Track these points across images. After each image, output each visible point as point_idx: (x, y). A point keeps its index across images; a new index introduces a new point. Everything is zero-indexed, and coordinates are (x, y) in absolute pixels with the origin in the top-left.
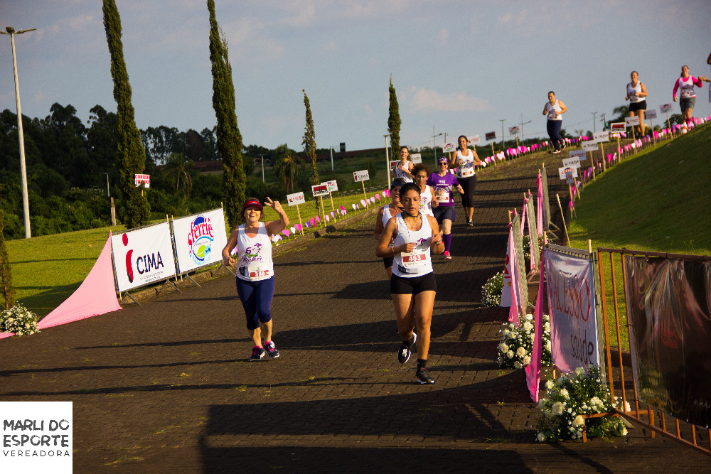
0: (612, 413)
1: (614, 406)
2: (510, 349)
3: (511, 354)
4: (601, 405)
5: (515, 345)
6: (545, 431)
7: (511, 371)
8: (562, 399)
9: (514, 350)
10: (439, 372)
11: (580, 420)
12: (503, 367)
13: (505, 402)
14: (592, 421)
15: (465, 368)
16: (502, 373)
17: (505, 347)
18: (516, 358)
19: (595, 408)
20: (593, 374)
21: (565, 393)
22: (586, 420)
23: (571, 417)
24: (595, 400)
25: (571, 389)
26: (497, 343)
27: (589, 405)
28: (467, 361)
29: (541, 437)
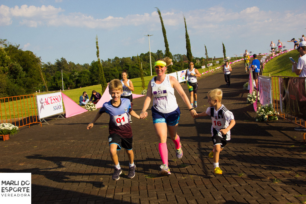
0: (274, 114)
1: (275, 113)
3: (250, 100)
4: (272, 113)
5: (251, 98)
7: (250, 104)
8: (262, 111)
9: (251, 99)
11: (267, 116)
12: (248, 103)
14: (270, 116)
15: (239, 104)
16: (248, 105)
17: (248, 99)
18: (251, 101)
19: (270, 114)
20: (270, 106)
21: (263, 110)
22: (268, 116)
23: (265, 116)
24: (270, 112)
25: (264, 109)
26: (247, 98)
27: (269, 113)
29: (257, 120)
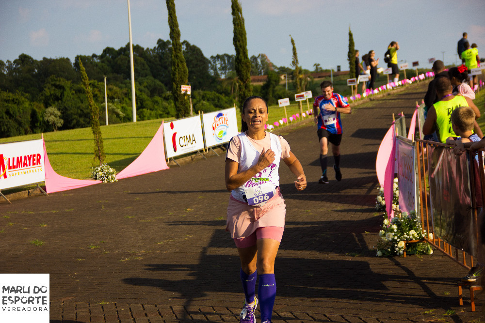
0: (422, 239)
1: (423, 236)
2: (383, 200)
3: (384, 203)
4: (416, 235)
6: (381, 250)
8: (392, 231)
10: (340, 213)
11: (402, 244)
12: (378, 211)
13: (370, 232)
14: (410, 245)
15: (356, 211)
17: (380, 198)
19: (411, 237)
20: (413, 216)
21: (395, 227)
22: (406, 244)
23: (397, 242)
24: (412, 232)
25: (399, 224)
26: (376, 196)
27: (408, 235)
28: (359, 207)
29: (379, 253)
